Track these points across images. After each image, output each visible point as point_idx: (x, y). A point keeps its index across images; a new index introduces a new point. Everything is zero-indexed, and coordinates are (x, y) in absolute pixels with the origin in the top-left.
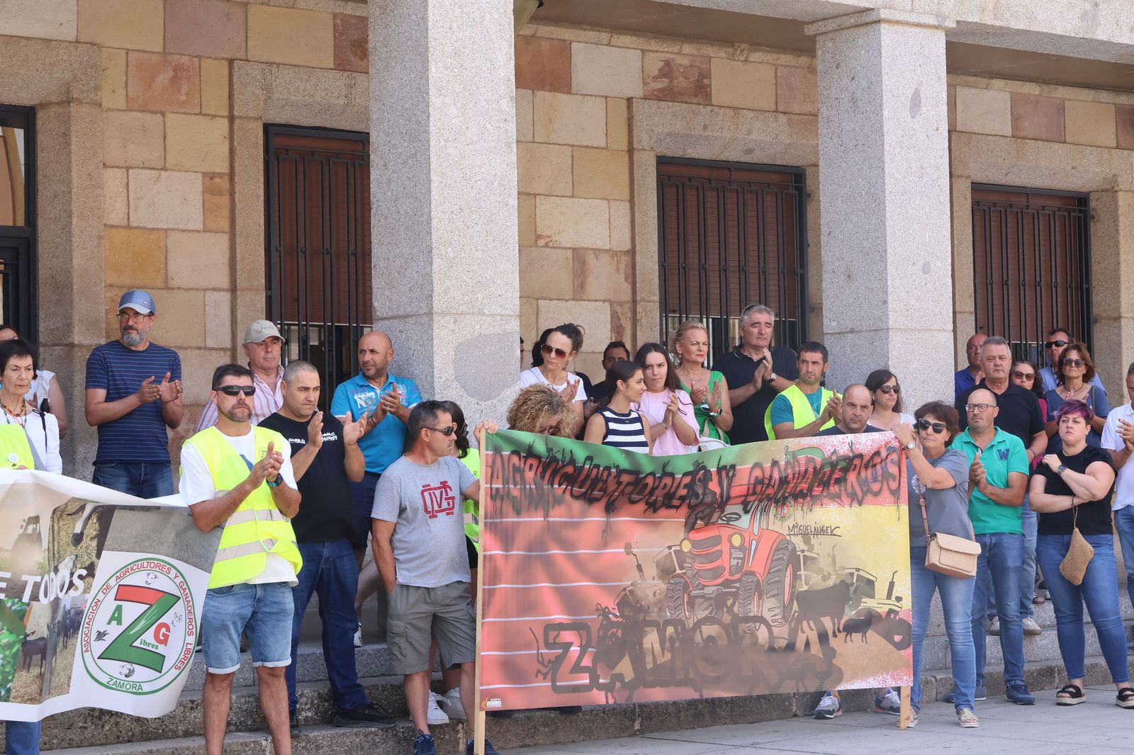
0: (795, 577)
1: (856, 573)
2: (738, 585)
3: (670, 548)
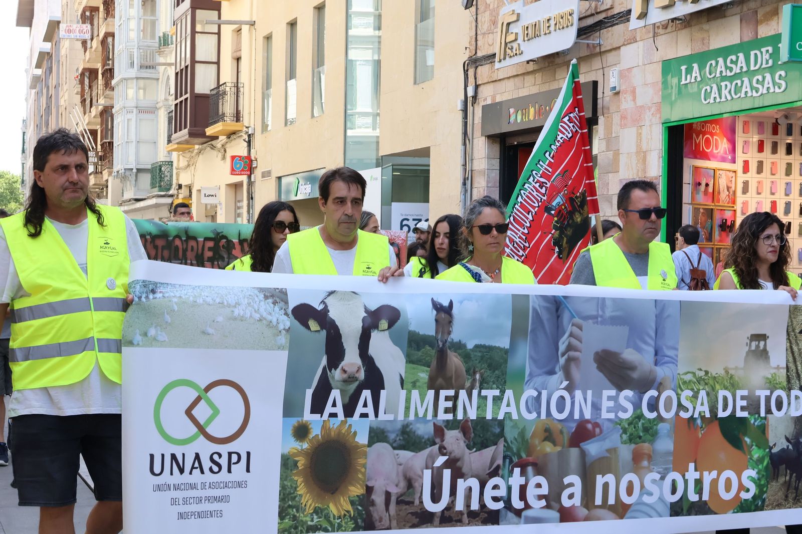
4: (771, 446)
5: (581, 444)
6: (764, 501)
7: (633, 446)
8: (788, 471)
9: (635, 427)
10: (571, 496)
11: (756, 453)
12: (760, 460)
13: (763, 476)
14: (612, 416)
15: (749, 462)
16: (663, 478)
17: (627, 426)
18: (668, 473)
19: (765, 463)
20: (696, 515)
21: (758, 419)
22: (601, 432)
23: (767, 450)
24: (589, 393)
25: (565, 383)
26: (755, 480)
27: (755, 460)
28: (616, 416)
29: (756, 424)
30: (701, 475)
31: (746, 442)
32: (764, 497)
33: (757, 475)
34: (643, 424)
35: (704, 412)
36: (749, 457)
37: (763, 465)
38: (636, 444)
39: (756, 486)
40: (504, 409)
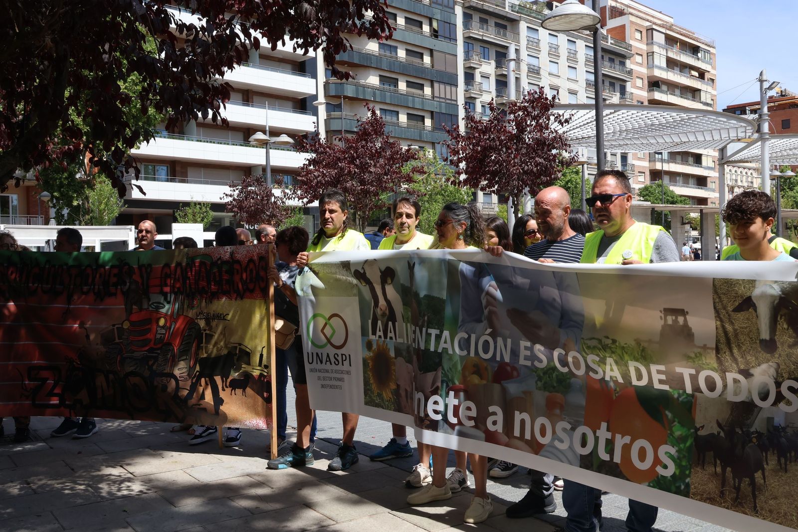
0: (199, 348)
1: (238, 347)
2: (159, 352)
3: (114, 325)
4: (698, 427)
5: (502, 382)
6: (687, 486)
7: (547, 394)
8: (718, 462)
9: (549, 377)
10: (495, 423)
11: (678, 431)
12: (682, 439)
13: (685, 457)
14: (529, 363)
15: (669, 437)
16: (573, 429)
17: (542, 375)
18: (579, 426)
19: (688, 444)
20: (606, 474)
21: (683, 395)
22: (518, 375)
23: (692, 431)
24: (509, 341)
25: (489, 331)
26: (674, 457)
27: (676, 437)
28: (533, 364)
29: (680, 399)
30: (613, 437)
31: (667, 416)
32: (687, 481)
33: (677, 454)
34: (556, 375)
35: (616, 377)
36: (669, 432)
37: (685, 446)
38: (551, 392)
39: (676, 465)
40: (442, 345)
